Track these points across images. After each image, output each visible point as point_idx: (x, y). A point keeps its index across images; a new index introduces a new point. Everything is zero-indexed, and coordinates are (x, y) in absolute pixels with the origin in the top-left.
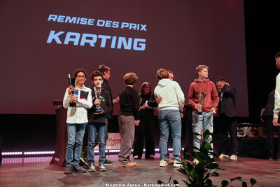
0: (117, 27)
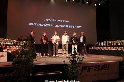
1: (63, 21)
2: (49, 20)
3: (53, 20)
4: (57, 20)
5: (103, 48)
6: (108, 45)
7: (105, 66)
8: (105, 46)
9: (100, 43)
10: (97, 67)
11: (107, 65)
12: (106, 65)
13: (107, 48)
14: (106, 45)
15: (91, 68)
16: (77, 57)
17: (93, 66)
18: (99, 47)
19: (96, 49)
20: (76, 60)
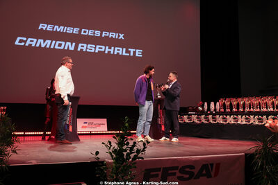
0: (99, 35)
1: (104, 33)
2: (55, 30)
3: (70, 30)
4: (83, 30)
5: (214, 119)
6: (228, 110)
7: (209, 168)
8: (220, 113)
9: (206, 104)
10: (187, 170)
11: (215, 165)
12: (212, 165)
13: (225, 119)
14: (222, 110)
15: (170, 172)
16: (131, 143)
17: (176, 168)
18: (203, 116)
19: (196, 121)
20: (128, 151)
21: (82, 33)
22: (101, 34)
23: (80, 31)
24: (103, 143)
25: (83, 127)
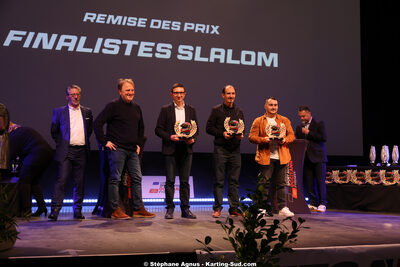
1: (186, 24)
2: (108, 22)
3: (132, 21)
4: (153, 21)
5: (389, 177)
9: (373, 150)
18: (368, 172)
19: (355, 181)
20: (265, 237)
21: (152, 26)
22: (182, 26)
23: (148, 23)
24: (218, 222)
25: (151, 191)
